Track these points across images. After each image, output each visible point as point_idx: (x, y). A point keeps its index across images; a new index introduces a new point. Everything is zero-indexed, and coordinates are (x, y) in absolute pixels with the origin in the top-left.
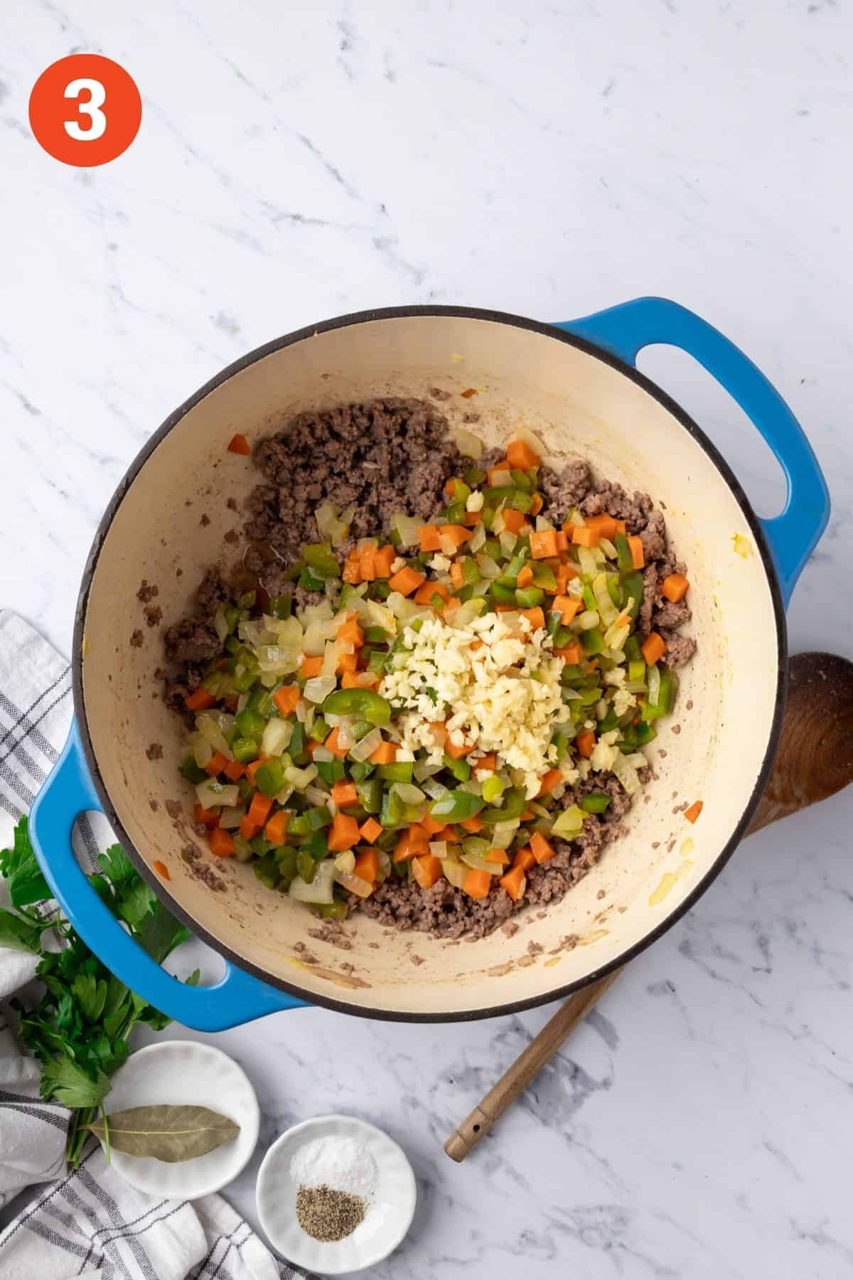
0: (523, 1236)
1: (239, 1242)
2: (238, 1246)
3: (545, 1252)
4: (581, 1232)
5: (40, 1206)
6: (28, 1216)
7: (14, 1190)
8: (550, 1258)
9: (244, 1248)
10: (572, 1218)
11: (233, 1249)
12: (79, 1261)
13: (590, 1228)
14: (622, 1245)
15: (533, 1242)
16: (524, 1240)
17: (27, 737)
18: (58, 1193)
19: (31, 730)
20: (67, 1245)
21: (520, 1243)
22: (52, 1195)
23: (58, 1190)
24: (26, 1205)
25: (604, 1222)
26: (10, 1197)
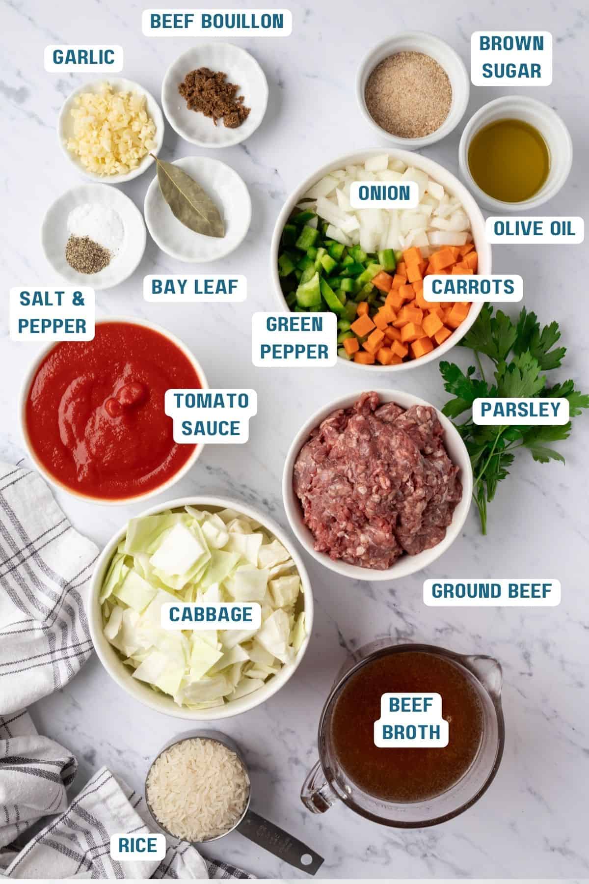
0: (368, 849)
1: (182, 852)
2: (181, 854)
3: (383, 860)
4: (407, 846)
5: (49, 831)
6: (42, 837)
7: (34, 819)
8: (386, 863)
9: (186, 855)
10: (401, 837)
11: (178, 855)
12: (77, 864)
13: (412, 844)
14: (433, 855)
15: (375, 853)
16: (368, 852)
17: (31, 557)
18: (61, 822)
19: (34, 553)
20: (69, 853)
21: (366, 854)
22: (57, 824)
23: (61, 820)
24: (41, 829)
25: (422, 840)
26: (31, 823)
